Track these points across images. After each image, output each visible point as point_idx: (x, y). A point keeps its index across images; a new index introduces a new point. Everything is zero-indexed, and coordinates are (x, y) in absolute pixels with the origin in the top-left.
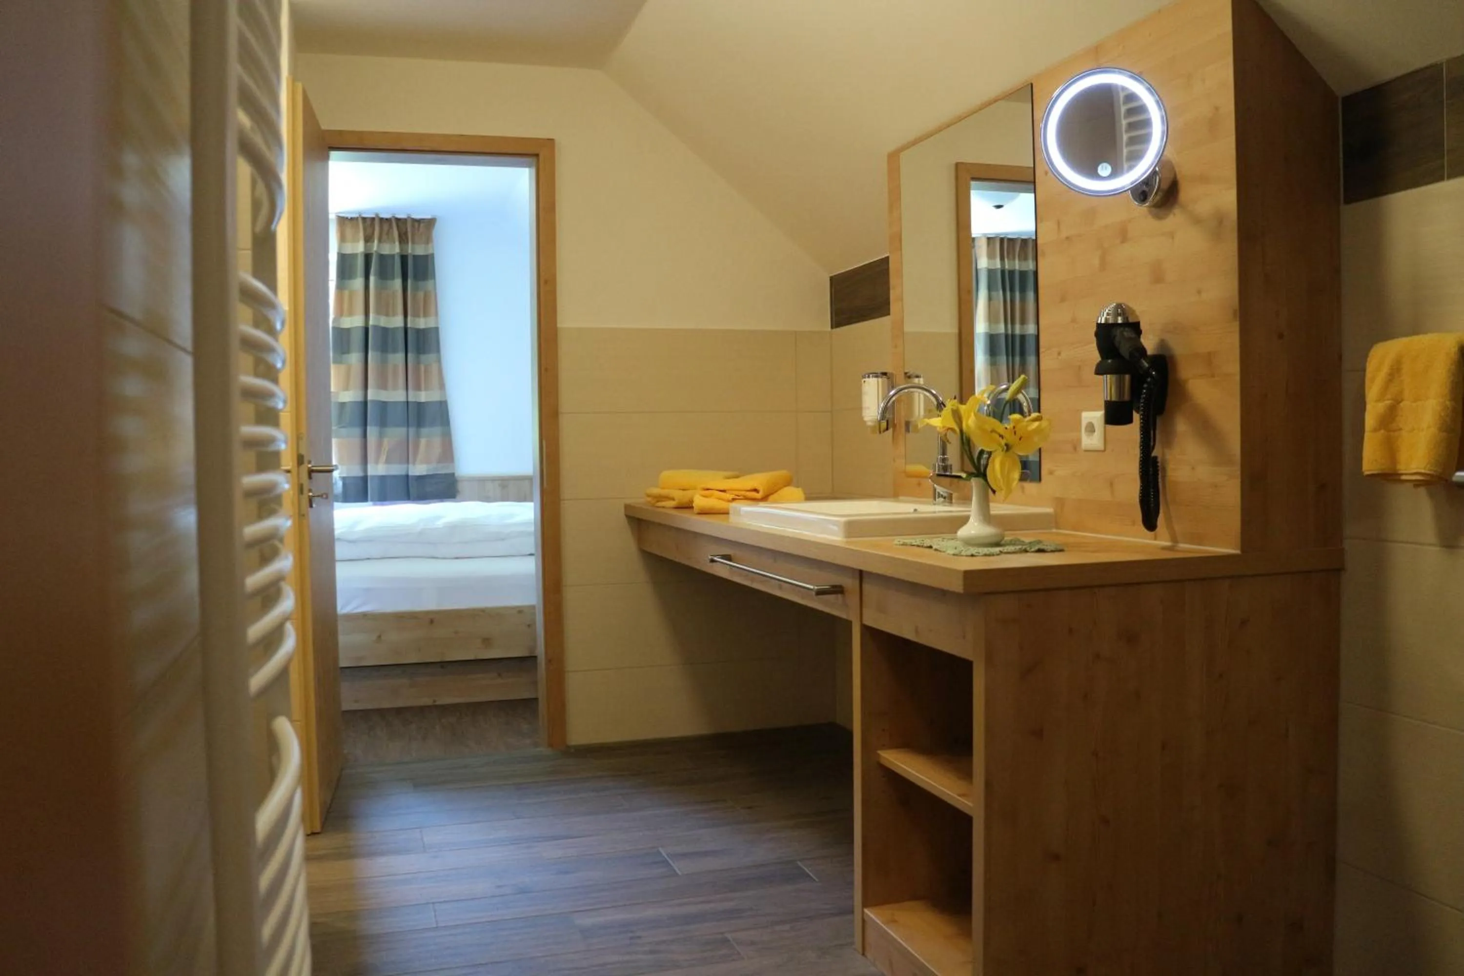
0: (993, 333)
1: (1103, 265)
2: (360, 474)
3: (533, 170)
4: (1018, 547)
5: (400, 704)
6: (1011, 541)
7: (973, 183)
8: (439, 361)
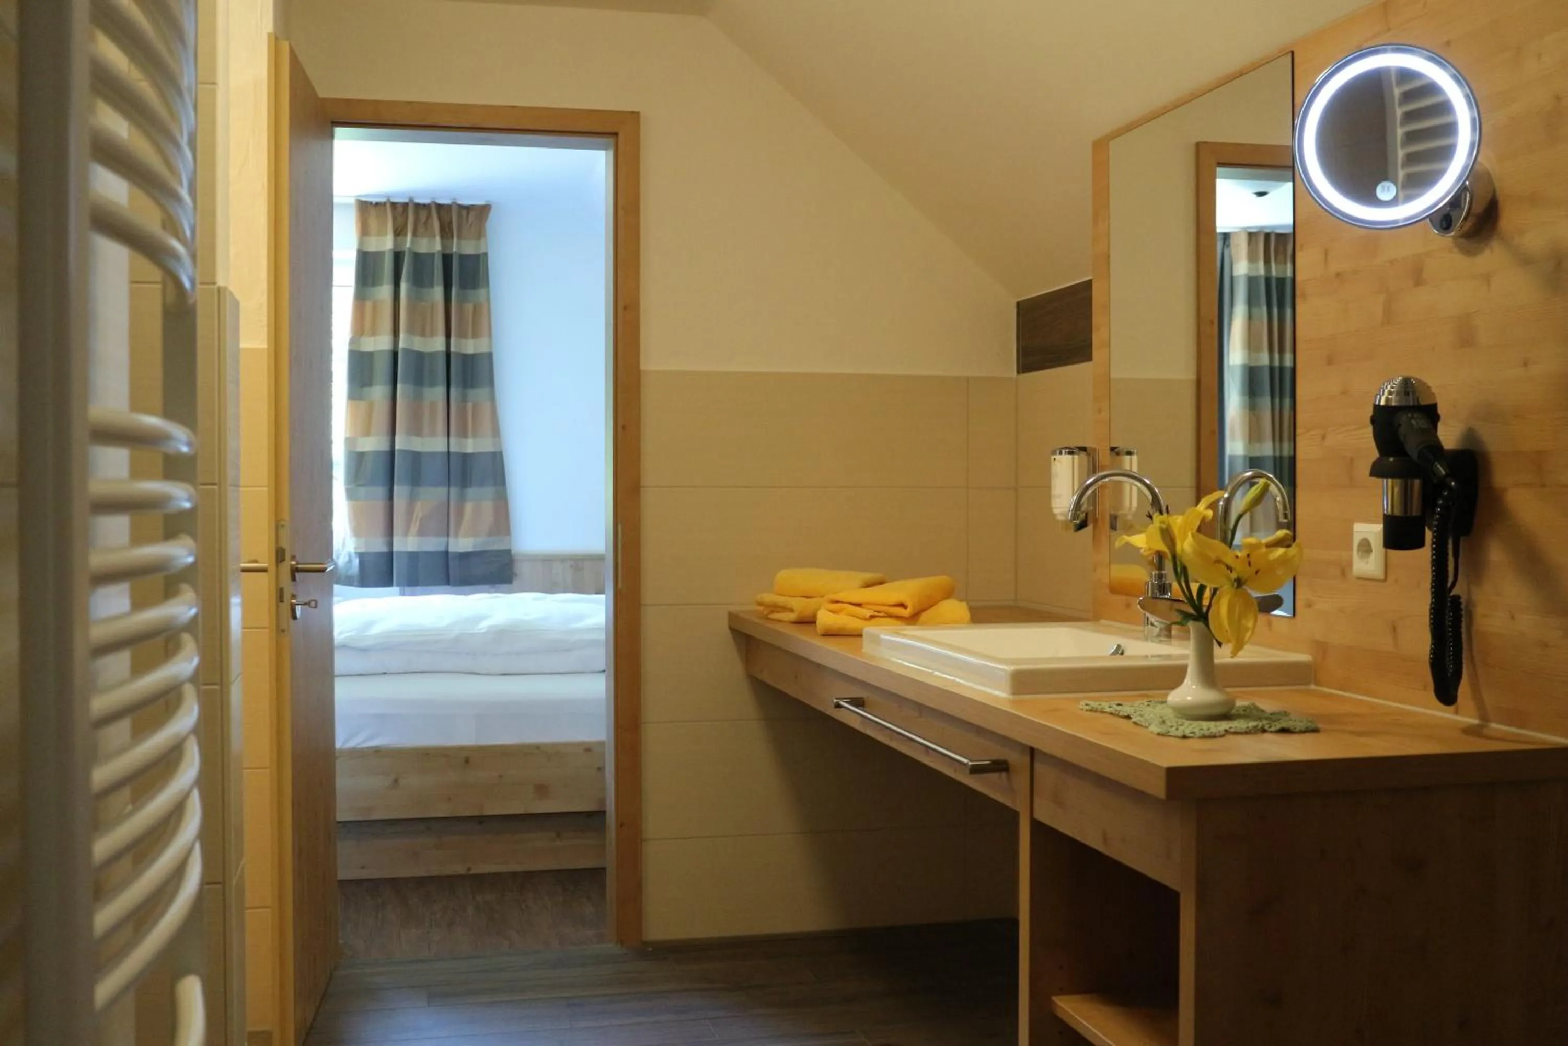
0: (1253, 364)
1: (1389, 316)
2: (384, 549)
3: (611, 153)
4: (1252, 724)
5: (421, 872)
6: (1245, 709)
7: (1219, 170)
8: (493, 399)
